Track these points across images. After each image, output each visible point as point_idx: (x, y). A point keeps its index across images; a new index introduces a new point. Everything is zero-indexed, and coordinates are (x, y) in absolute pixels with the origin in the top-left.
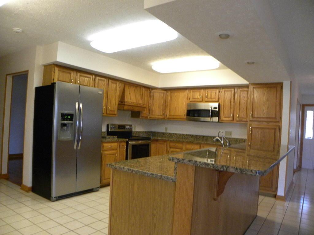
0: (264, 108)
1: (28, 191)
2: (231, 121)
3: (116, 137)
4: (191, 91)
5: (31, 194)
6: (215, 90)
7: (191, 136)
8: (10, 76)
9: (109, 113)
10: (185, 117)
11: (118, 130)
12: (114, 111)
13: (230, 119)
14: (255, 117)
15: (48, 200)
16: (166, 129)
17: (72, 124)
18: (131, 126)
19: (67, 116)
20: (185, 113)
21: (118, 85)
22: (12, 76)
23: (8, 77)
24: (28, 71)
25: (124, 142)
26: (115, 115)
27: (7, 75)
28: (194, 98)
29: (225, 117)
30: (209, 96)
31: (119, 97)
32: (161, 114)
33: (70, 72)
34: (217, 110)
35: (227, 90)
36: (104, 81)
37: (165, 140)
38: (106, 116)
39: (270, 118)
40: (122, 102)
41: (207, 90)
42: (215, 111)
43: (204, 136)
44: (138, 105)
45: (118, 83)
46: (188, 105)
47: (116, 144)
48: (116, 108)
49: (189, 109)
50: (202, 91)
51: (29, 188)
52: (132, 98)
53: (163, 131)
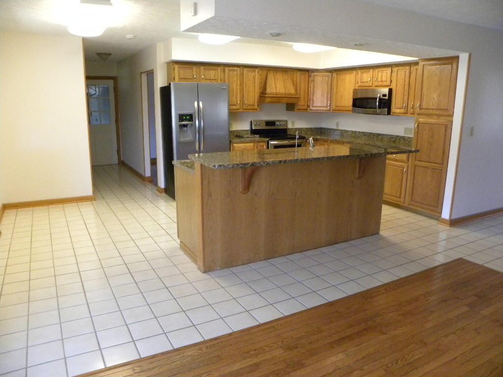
0: (435, 96)
1: (161, 192)
2: (404, 113)
3: (258, 136)
4: (359, 72)
5: (164, 194)
6: (386, 69)
7: (365, 134)
8: (144, 74)
9: (246, 108)
10: (351, 108)
11: (264, 127)
12: (253, 105)
13: (402, 111)
14: (422, 109)
15: (172, 199)
16: (337, 125)
17: (192, 124)
18: (287, 121)
19: (186, 117)
20: (350, 103)
21: (257, 72)
22: (146, 73)
23: (143, 75)
24: (153, 70)
25: (264, 142)
26: (256, 109)
27: (141, 73)
28: (362, 81)
29: (397, 108)
30: (379, 79)
31: (260, 88)
32: (325, 105)
33: (192, 67)
34: (387, 98)
35: (401, 68)
36: (237, 70)
37: (324, 139)
38: (242, 112)
39: (440, 109)
40: (263, 94)
41: (377, 70)
42: (384, 99)
43: (379, 135)
44: (287, 96)
45: (257, 70)
46: (355, 91)
47: (252, 144)
48: (256, 101)
49: (356, 97)
50: (371, 71)
51: (162, 189)
52: (278, 86)
53: (335, 127)
